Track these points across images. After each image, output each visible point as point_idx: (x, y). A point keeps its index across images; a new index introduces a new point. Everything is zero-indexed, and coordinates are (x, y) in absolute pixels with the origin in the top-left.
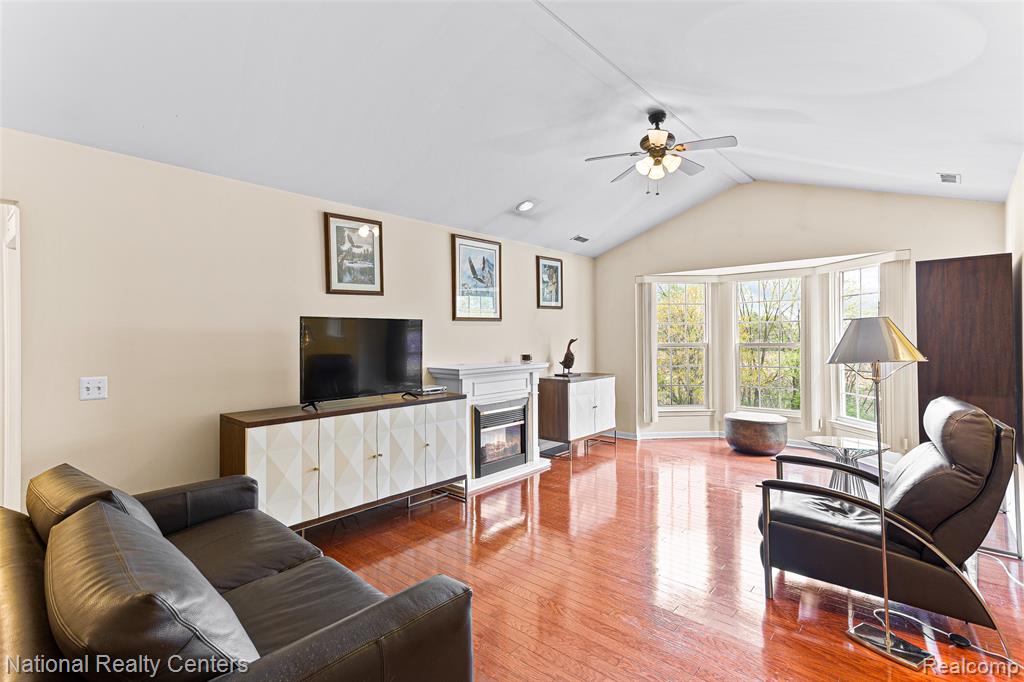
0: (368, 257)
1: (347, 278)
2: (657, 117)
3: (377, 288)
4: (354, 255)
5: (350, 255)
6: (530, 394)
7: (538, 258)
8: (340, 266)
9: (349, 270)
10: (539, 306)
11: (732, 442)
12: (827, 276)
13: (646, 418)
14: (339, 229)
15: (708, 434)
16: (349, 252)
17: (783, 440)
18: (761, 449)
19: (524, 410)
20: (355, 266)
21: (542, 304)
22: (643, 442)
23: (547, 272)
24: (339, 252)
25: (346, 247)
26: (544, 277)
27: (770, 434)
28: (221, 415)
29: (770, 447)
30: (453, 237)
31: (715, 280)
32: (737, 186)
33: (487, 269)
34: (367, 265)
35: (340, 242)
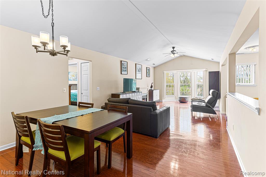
0: (126, 68)
1: (123, 72)
2: (173, 48)
4: (124, 68)
5: (123, 68)
6: (147, 93)
7: (147, 68)
8: (123, 69)
10: (147, 77)
11: (179, 101)
12: (195, 72)
13: (164, 98)
14: (123, 63)
15: (175, 100)
16: (124, 67)
17: (188, 100)
18: (185, 102)
19: (147, 95)
21: (147, 76)
22: (164, 102)
23: (148, 70)
25: (123, 66)
26: (147, 71)
27: (186, 99)
28: (112, 94)
29: (186, 102)
30: (136, 64)
31: (176, 72)
32: (181, 56)
33: (140, 70)
34: (126, 69)
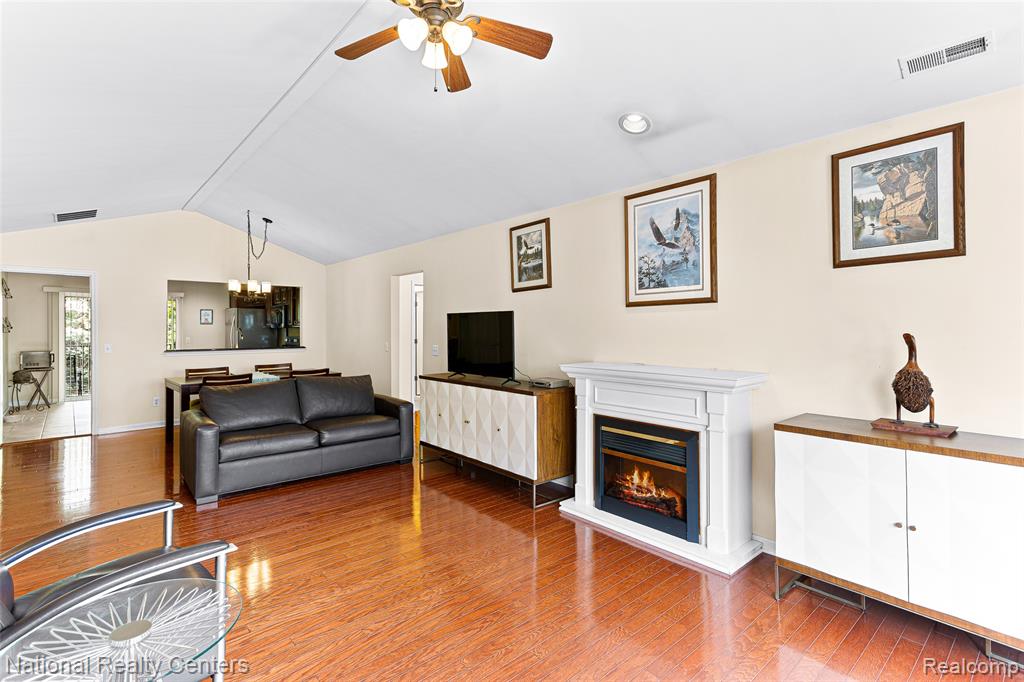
0: (538, 254)
1: (524, 277)
3: (544, 281)
5: (526, 257)
8: (519, 268)
9: (525, 269)
16: (525, 254)
20: (529, 265)
24: (519, 256)
25: (523, 251)
30: (626, 200)
33: (684, 225)
34: (538, 262)
35: (519, 248)
